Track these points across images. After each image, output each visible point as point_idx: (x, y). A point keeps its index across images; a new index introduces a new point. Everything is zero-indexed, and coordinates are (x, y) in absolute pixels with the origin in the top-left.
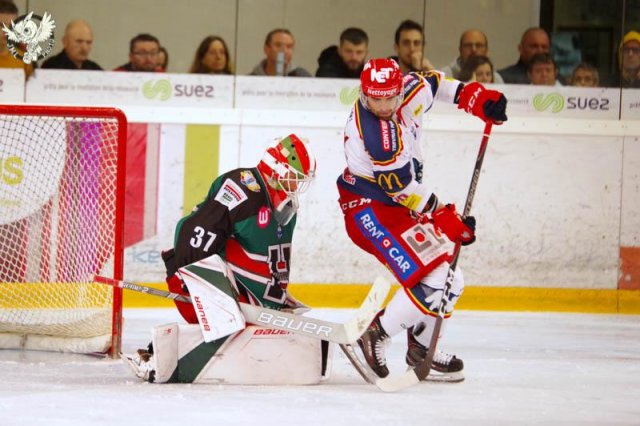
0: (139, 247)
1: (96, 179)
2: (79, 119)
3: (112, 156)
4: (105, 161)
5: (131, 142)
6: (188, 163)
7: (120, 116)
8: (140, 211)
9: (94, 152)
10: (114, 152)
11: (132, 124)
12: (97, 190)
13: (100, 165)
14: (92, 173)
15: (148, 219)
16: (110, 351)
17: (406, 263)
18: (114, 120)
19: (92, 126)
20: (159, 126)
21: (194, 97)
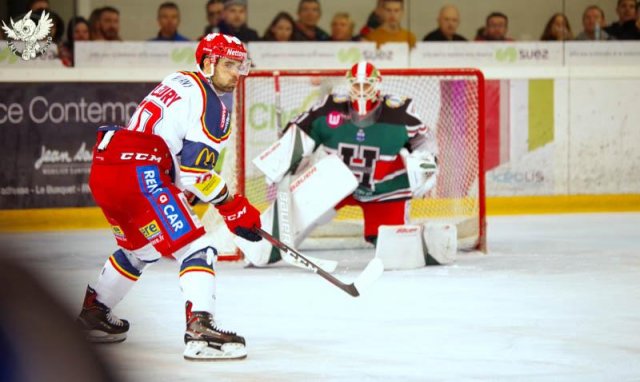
0: (497, 171)
1: (463, 121)
2: (449, 78)
3: (474, 103)
4: (469, 107)
5: (488, 94)
6: (531, 107)
7: (479, 74)
8: (496, 144)
9: (461, 101)
10: (475, 100)
11: (489, 81)
12: (463, 128)
13: (465, 110)
14: (460, 116)
15: (502, 149)
16: (479, 247)
17: (180, 222)
18: (475, 78)
19: (459, 82)
20: (508, 82)
21: (534, 58)
